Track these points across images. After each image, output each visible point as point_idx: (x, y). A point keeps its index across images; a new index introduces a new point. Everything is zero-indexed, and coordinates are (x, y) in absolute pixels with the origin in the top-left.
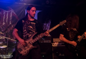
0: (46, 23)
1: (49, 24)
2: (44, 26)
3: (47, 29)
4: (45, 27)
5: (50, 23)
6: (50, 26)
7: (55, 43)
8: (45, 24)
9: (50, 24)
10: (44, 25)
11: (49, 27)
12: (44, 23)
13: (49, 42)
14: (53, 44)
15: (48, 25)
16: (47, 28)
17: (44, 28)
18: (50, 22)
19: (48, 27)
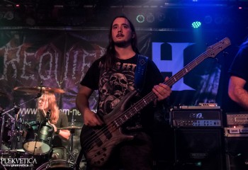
0: (206, 74)
1: (216, 76)
2: (201, 82)
3: (213, 88)
4: (205, 83)
5: (219, 74)
6: (218, 80)
7: (232, 126)
8: (204, 77)
9: (219, 77)
10: (202, 79)
11: (218, 84)
12: (203, 75)
13: (217, 125)
14: (229, 131)
15: (212, 78)
16: (211, 87)
17: (204, 86)
18: (220, 71)
19: (213, 85)
